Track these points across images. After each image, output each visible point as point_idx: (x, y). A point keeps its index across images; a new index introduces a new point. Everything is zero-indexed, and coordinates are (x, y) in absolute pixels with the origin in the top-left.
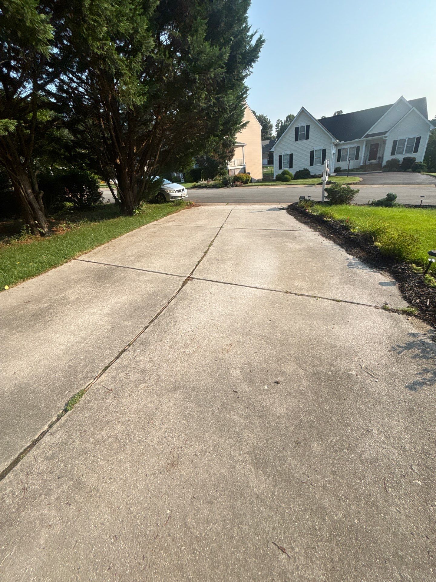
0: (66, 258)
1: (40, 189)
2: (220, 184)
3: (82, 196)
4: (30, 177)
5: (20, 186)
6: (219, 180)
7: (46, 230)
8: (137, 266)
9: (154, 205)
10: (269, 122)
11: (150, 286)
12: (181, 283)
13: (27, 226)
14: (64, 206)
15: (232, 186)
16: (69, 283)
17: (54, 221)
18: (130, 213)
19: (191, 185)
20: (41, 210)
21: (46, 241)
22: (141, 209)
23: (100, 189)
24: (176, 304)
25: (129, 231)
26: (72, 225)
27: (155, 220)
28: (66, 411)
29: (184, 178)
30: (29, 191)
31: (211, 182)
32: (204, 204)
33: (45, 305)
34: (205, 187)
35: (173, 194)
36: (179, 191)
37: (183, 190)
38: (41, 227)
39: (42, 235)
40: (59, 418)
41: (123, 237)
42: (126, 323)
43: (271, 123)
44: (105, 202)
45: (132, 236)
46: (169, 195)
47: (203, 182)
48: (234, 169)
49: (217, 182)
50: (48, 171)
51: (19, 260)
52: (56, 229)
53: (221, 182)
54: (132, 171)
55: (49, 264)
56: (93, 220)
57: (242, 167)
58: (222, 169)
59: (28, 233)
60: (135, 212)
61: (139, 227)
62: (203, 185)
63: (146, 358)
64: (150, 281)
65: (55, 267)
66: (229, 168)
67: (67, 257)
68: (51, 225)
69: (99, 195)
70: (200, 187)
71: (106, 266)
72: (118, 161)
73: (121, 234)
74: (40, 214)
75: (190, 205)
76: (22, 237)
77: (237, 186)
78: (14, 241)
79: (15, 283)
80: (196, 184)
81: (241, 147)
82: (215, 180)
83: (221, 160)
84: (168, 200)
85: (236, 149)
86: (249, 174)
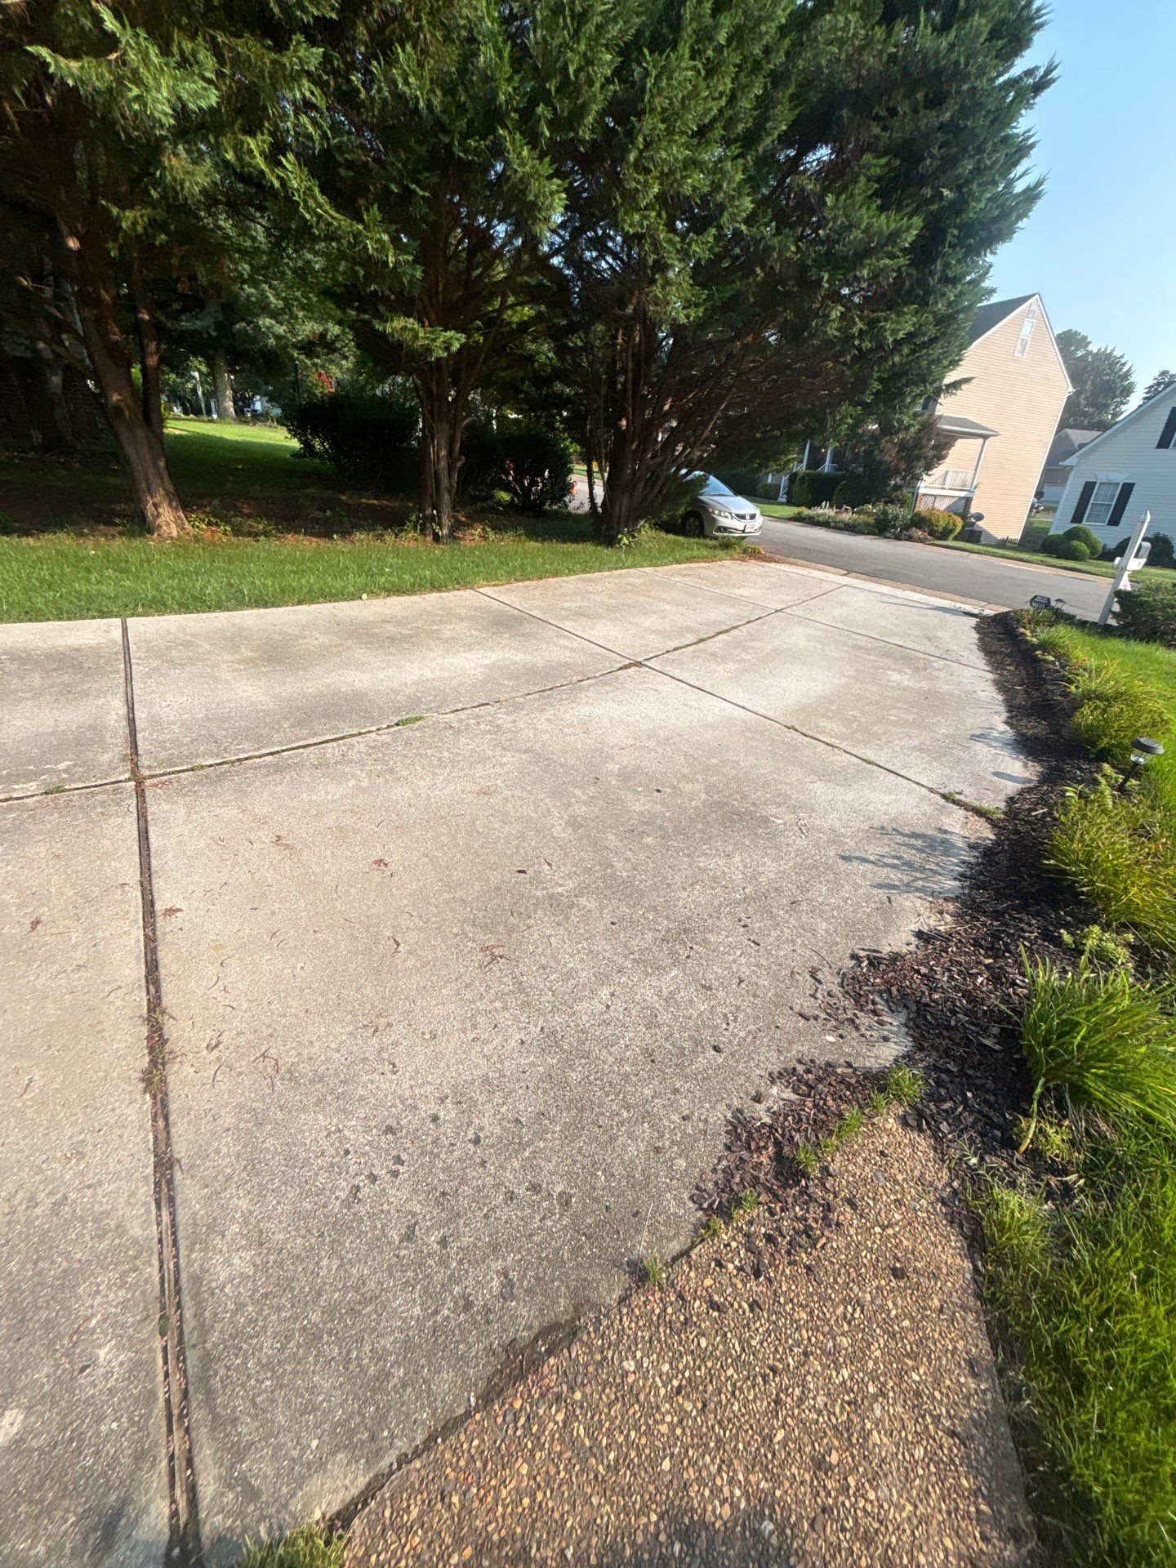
0: (459, 583)
1: (461, 452)
2: (867, 524)
3: (533, 483)
4: (453, 427)
5: (433, 440)
6: (870, 514)
7: (445, 531)
8: (567, 625)
9: (671, 537)
10: (1127, 374)
11: (568, 654)
12: (619, 665)
13: (418, 517)
14: (492, 497)
15: (898, 538)
16: (450, 616)
17: (463, 519)
18: (611, 541)
19: (792, 511)
20: (449, 492)
21: (437, 550)
22: (634, 537)
23: (573, 478)
24: (589, 686)
25: (588, 572)
26: (491, 535)
27: (650, 565)
28: (397, 725)
29: (788, 493)
30: (443, 453)
31: (847, 516)
32: (790, 559)
33: (407, 632)
34: (825, 524)
35: (724, 521)
36: (742, 517)
37: (753, 517)
38: (440, 524)
39: (437, 538)
40: (388, 727)
41: (571, 578)
42: (506, 682)
43: (1133, 378)
44: (572, 506)
45: (589, 580)
46: (714, 520)
47: (825, 511)
48: (935, 496)
49: (862, 518)
50: (489, 417)
51: (391, 567)
52: (460, 535)
53: (871, 520)
54: (645, 451)
55: (432, 584)
56: (533, 535)
57: (963, 494)
58: (897, 488)
59: (415, 530)
60: (621, 539)
61: (610, 569)
62: (821, 519)
63: (509, 718)
64: (572, 650)
65: (439, 591)
66: (921, 491)
67: (463, 582)
68: (457, 526)
69: (567, 488)
70: (812, 522)
71: (515, 612)
72: (624, 422)
73: (571, 572)
74: (446, 497)
75: (753, 554)
76: (403, 534)
77: (910, 539)
78: (389, 538)
79: (377, 596)
80: (806, 511)
81: (980, 441)
82: (859, 513)
83: (903, 465)
84: (707, 531)
85: (960, 441)
86: (980, 517)
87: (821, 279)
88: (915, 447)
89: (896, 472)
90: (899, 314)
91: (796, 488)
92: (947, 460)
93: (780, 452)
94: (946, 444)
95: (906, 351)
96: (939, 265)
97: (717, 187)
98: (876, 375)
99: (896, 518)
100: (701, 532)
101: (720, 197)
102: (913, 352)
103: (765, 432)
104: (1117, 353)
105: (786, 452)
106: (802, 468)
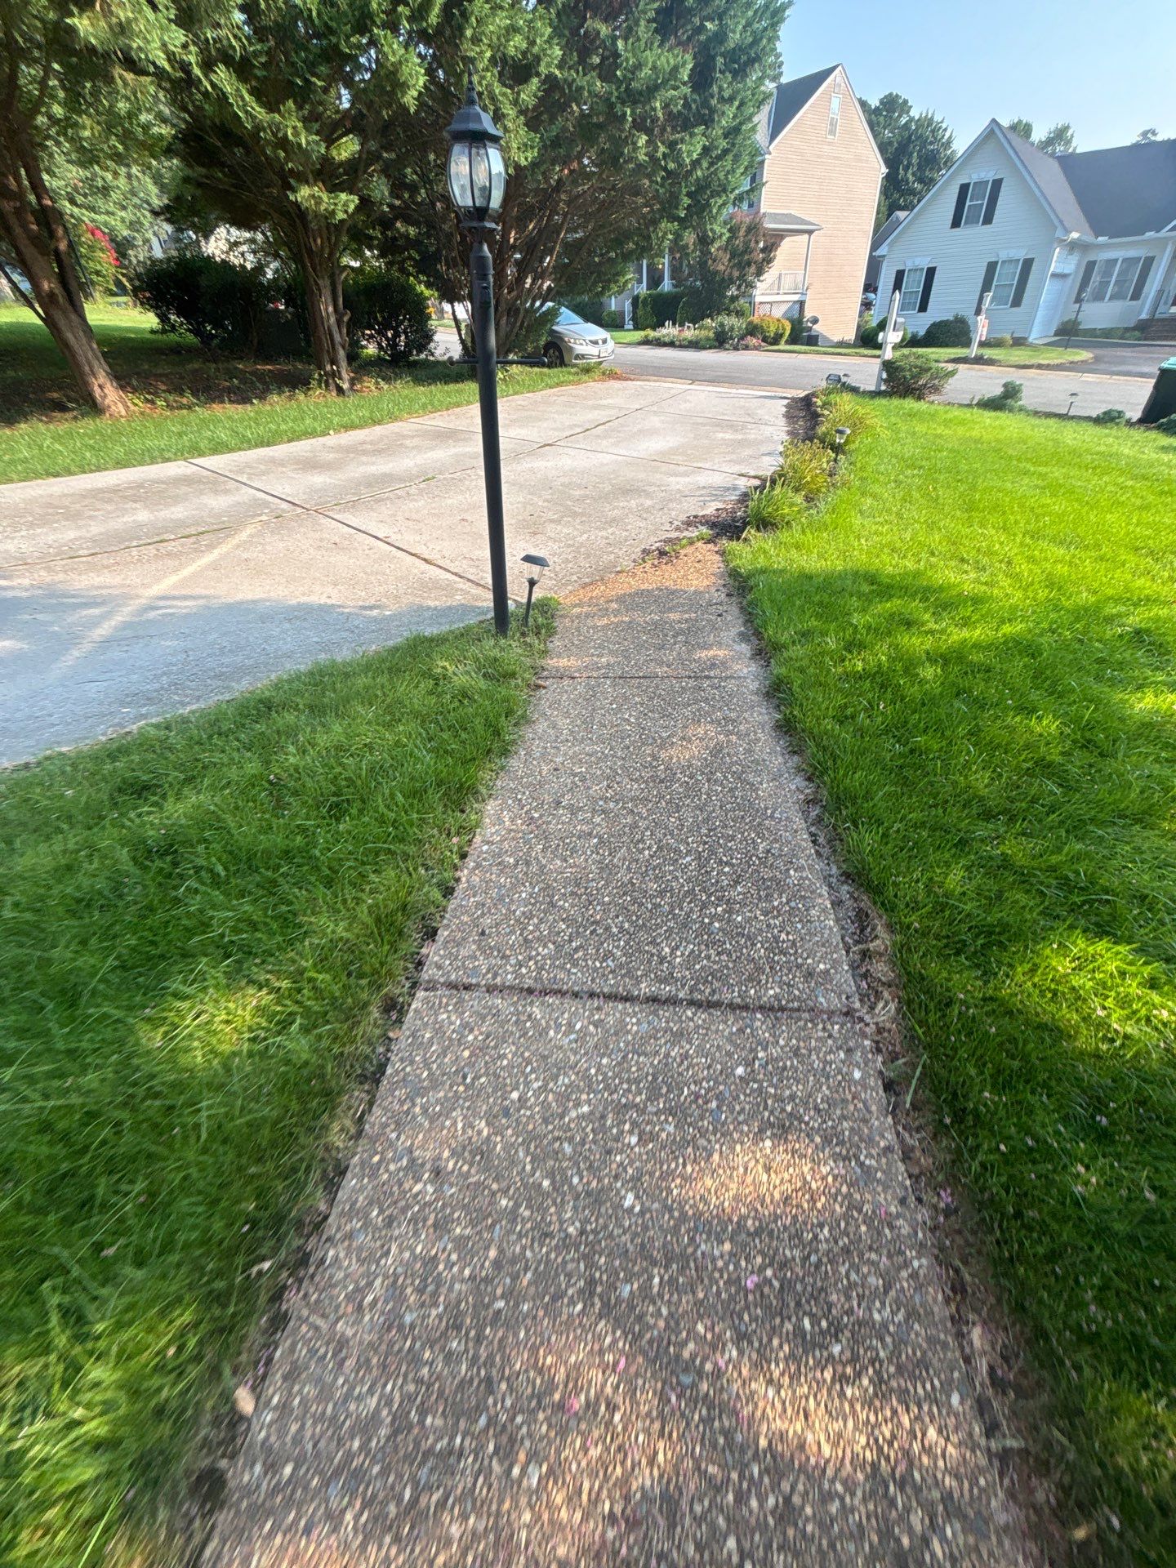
0: (390, 418)
1: (345, 307)
2: (708, 339)
4: (334, 285)
5: (321, 297)
6: (709, 328)
7: (347, 385)
9: (536, 369)
12: (537, 446)
13: (320, 374)
15: (736, 349)
19: (639, 335)
20: (343, 347)
21: (343, 405)
22: (507, 371)
24: (524, 457)
26: (383, 385)
28: (424, 481)
29: (634, 319)
31: (690, 333)
32: (643, 377)
34: (671, 344)
35: (580, 349)
36: (595, 343)
37: (605, 341)
38: (340, 379)
39: (340, 390)
40: (420, 482)
44: (439, 352)
46: (571, 349)
47: (669, 331)
48: (771, 303)
49: (703, 333)
52: (360, 387)
53: (711, 334)
57: (796, 298)
58: (734, 299)
59: (321, 387)
62: (667, 340)
66: (758, 299)
68: (355, 377)
69: (429, 335)
70: (659, 343)
74: (341, 352)
75: (612, 375)
76: (311, 393)
77: (746, 348)
78: (299, 397)
79: (339, 431)
80: (651, 334)
81: (806, 236)
82: (700, 328)
83: (736, 274)
84: (566, 359)
85: (787, 240)
86: (815, 321)
87: (625, 114)
88: (745, 252)
89: (731, 281)
90: (692, 135)
91: (640, 312)
92: (775, 262)
93: (618, 274)
94: (773, 245)
95: (705, 164)
96: (715, 89)
97: (532, 43)
98: (684, 191)
99: (732, 329)
100: (562, 363)
101: (536, 50)
102: (711, 164)
103: (602, 255)
104: (938, 118)
105: (622, 273)
106: (642, 290)
